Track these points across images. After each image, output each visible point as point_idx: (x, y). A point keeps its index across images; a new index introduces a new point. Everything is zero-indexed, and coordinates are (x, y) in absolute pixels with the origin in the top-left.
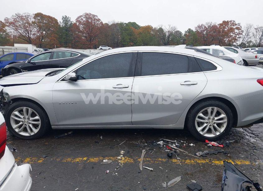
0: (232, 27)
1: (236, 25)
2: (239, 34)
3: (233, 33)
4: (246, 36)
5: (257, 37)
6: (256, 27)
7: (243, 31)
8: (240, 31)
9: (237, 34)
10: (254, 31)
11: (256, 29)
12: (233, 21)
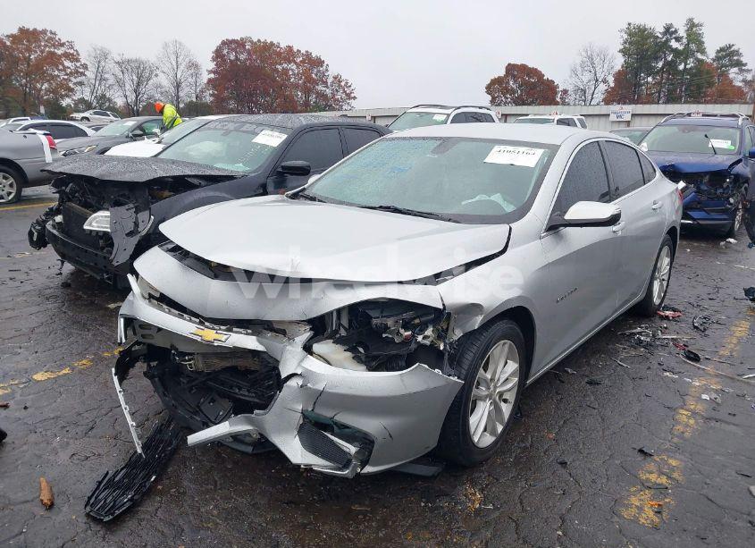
0: (52, 50)
1: (62, 45)
2: (77, 73)
3: (59, 70)
4: (97, 82)
5: (128, 87)
6: (118, 59)
7: (85, 67)
8: (78, 64)
9: (71, 73)
10: (117, 70)
11: (118, 63)
12: (51, 33)
